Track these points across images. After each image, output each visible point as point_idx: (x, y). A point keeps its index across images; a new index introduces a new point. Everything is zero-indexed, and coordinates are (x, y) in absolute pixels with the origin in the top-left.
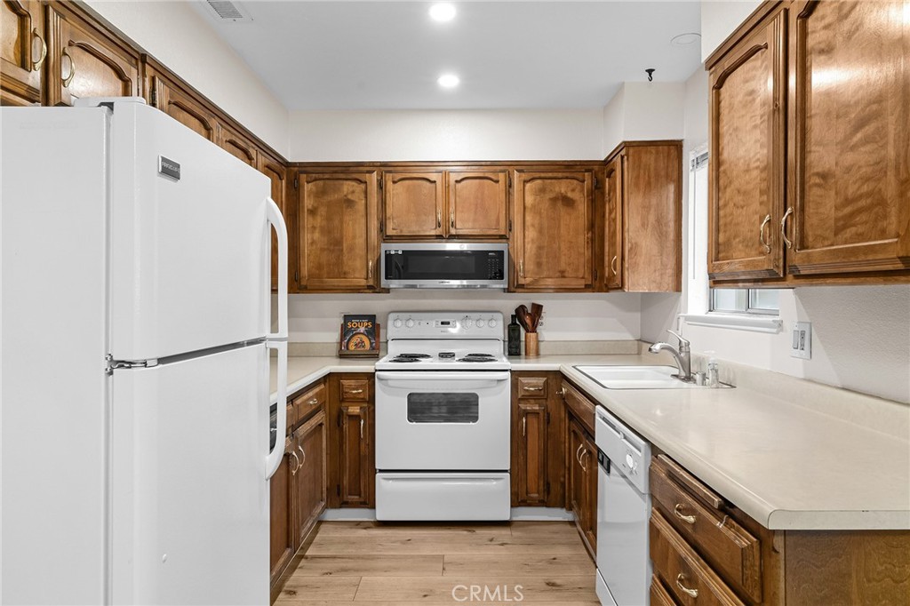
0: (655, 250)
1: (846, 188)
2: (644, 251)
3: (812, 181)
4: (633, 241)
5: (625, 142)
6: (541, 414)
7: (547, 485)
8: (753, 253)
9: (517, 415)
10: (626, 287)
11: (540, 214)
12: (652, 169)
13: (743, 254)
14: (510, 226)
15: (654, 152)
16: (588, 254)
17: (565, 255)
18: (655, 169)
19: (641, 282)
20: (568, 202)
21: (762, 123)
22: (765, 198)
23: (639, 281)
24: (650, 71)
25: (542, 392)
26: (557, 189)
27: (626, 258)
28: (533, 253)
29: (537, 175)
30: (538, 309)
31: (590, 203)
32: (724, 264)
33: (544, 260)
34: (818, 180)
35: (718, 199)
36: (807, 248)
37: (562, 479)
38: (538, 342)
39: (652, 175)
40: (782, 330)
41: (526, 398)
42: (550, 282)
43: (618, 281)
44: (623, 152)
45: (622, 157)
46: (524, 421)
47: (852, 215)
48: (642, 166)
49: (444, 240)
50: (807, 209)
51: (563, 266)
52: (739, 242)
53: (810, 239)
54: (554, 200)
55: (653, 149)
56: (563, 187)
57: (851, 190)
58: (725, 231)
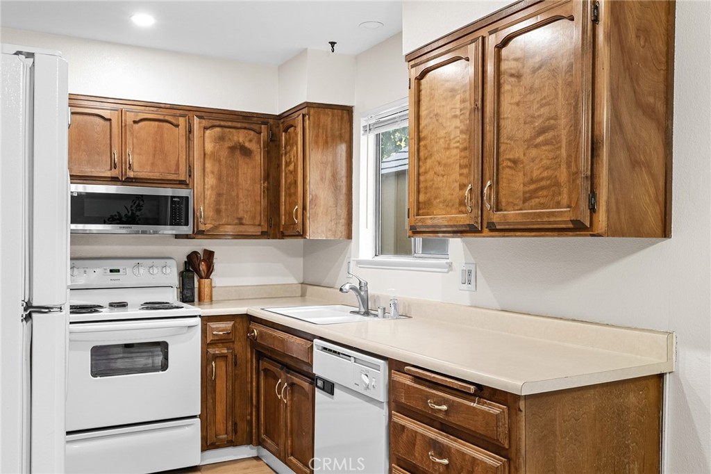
0: (331, 202)
1: (532, 172)
2: (322, 202)
3: (505, 164)
4: (314, 193)
5: (307, 103)
6: (230, 356)
7: (235, 424)
8: (454, 211)
9: (206, 360)
10: (308, 234)
11: (220, 161)
12: (329, 129)
13: (444, 212)
14: (190, 171)
15: (330, 113)
16: (264, 202)
17: (243, 202)
18: (332, 130)
19: (320, 231)
20: (246, 152)
21: (461, 115)
22: (465, 171)
23: (318, 229)
24: (333, 44)
25: (231, 335)
26: (235, 138)
27: (308, 208)
28: (212, 199)
29: (217, 123)
30: (210, 255)
31: (266, 154)
32: (427, 219)
33: (223, 207)
34: (509, 164)
35: (419, 167)
36: (501, 210)
37: (249, 417)
38: (211, 288)
39: (329, 135)
40: (452, 270)
41: (214, 343)
42: (229, 229)
43: (300, 229)
44: (305, 111)
45: (304, 116)
46: (214, 365)
47: (536, 190)
48: (321, 125)
49: (119, 183)
50: (501, 183)
51: (241, 214)
52: (440, 202)
53: (504, 204)
54: (232, 149)
55: (329, 111)
56: (241, 137)
57: (535, 174)
58: (426, 193)
